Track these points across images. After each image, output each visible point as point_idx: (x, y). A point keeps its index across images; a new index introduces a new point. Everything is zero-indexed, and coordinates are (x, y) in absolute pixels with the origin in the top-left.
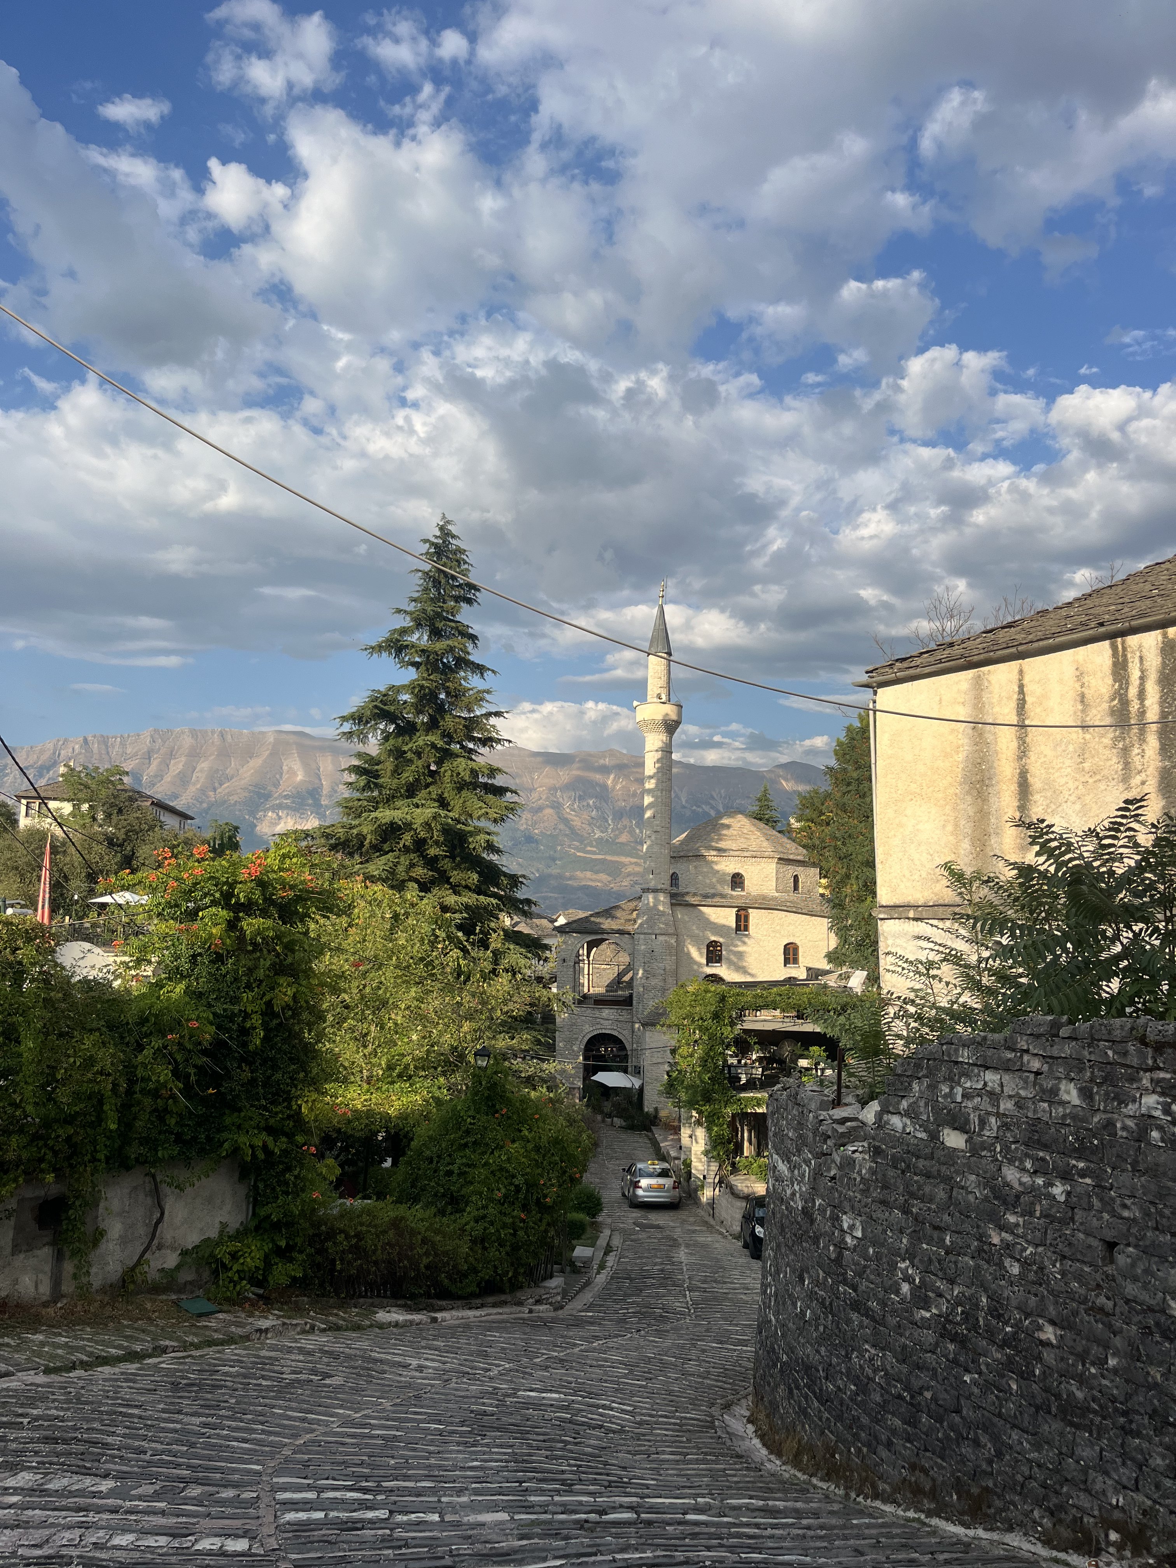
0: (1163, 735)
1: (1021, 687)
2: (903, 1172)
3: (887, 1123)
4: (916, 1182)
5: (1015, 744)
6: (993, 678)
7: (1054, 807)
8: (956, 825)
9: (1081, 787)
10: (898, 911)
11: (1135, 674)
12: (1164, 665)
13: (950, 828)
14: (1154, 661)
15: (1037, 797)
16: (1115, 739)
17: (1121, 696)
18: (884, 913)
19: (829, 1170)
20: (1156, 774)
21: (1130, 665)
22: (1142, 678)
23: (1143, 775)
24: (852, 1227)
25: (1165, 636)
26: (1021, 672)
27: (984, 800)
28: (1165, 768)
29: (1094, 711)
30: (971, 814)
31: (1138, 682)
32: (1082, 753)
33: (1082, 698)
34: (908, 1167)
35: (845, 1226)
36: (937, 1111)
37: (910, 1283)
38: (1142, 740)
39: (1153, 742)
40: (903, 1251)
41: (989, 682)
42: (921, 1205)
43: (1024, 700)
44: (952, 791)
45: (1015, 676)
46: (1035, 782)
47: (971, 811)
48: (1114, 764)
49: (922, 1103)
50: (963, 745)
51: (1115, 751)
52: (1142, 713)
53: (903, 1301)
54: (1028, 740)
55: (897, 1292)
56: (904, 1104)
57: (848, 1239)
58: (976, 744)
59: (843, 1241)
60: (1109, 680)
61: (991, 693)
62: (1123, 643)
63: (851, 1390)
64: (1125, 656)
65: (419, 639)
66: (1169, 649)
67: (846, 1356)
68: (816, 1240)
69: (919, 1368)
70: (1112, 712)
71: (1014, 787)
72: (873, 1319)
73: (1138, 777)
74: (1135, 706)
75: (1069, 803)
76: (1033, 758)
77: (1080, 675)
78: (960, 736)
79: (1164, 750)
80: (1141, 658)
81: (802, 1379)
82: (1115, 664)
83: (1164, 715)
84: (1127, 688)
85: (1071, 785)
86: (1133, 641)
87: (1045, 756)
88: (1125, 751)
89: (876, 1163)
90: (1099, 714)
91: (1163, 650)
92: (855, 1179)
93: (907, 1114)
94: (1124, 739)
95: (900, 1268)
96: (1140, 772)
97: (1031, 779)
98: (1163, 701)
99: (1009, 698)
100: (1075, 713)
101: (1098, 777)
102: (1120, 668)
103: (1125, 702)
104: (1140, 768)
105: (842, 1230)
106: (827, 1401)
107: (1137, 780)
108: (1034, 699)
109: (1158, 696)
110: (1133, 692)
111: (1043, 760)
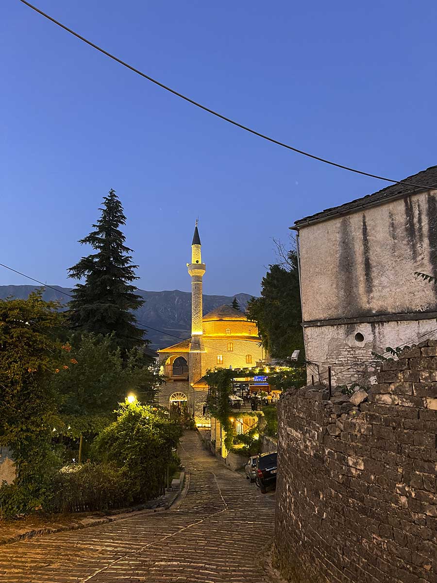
0: (431, 237)
1: (364, 223)
2: (394, 428)
3: (380, 400)
4: (406, 433)
5: (362, 247)
6: (351, 220)
7: (382, 273)
8: (337, 285)
9: (394, 263)
10: (313, 323)
11: (417, 213)
12: (429, 207)
13: (334, 286)
14: (424, 206)
15: (374, 269)
16: (409, 241)
17: (410, 222)
18: (307, 324)
19: (334, 431)
20: (429, 254)
21: (414, 209)
22: (420, 214)
23: (422, 255)
24: (356, 464)
25: (429, 195)
26: (364, 217)
27: (349, 273)
28: (432, 252)
29: (398, 230)
30: (344, 279)
31: (418, 216)
32: (394, 248)
33: (392, 225)
34: (399, 424)
35: (351, 463)
36: (420, 387)
37: (407, 497)
38: (421, 240)
39: (426, 241)
40: (399, 477)
41: (350, 222)
42: (413, 447)
43: (366, 229)
44: (335, 270)
45: (361, 219)
46: (373, 263)
47: (344, 278)
48: (409, 252)
49: (407, 385)
50: (339, 250)
51: (409, 246)
52: (420, 229)
53: (402, 507)
54: (369, 245)
55: (397, 502)
56: (392, 387)
57: (354, 471)
58: (345, 249)
59: (350, 471)
60: (405, 217)
61: (351, 227)
62: (410, 200)
63: (363, 562)
64: (411, 205)
65: (101, 236)
66: (431, 200)
67: (358, 540)
68: (327, 472)
69: (418, 550)
70: (407, 229)
71: (363, 266)
72: (378, 519)
73: (420, 256)
74: (417, 226)
75: (389, 271)
76: (371, 253)
77: (391, 215)
78: (337, 246)
79: (431, 244)
80: (419, 205)
81: (323, 553)
82: (407, 209)
83: (430, 229)
84: (413, 219)
85: (390, 263)
86: (414, 199)
87: (377, 251)
88: (414, 246)
89: (372, 424)
90: (400, 232)
91: (429, 201)
92: (356, 435)
93: (395, 393)
94: (413, 241)
95: (399, 488)
96: (421, 254)
97: (371, 262)
98: (429, 223)
99: (359, 228)
100: (390, 232)
101: (401, 258)
102: (409, 211)
103: (412, 225)
104: (421, 252)
105: (349, 466)
106: (344, 568)
107: (420, 258)
108: (370, 228)
109: (427, 221)
110: (416, 220)
111: (376, 253)
